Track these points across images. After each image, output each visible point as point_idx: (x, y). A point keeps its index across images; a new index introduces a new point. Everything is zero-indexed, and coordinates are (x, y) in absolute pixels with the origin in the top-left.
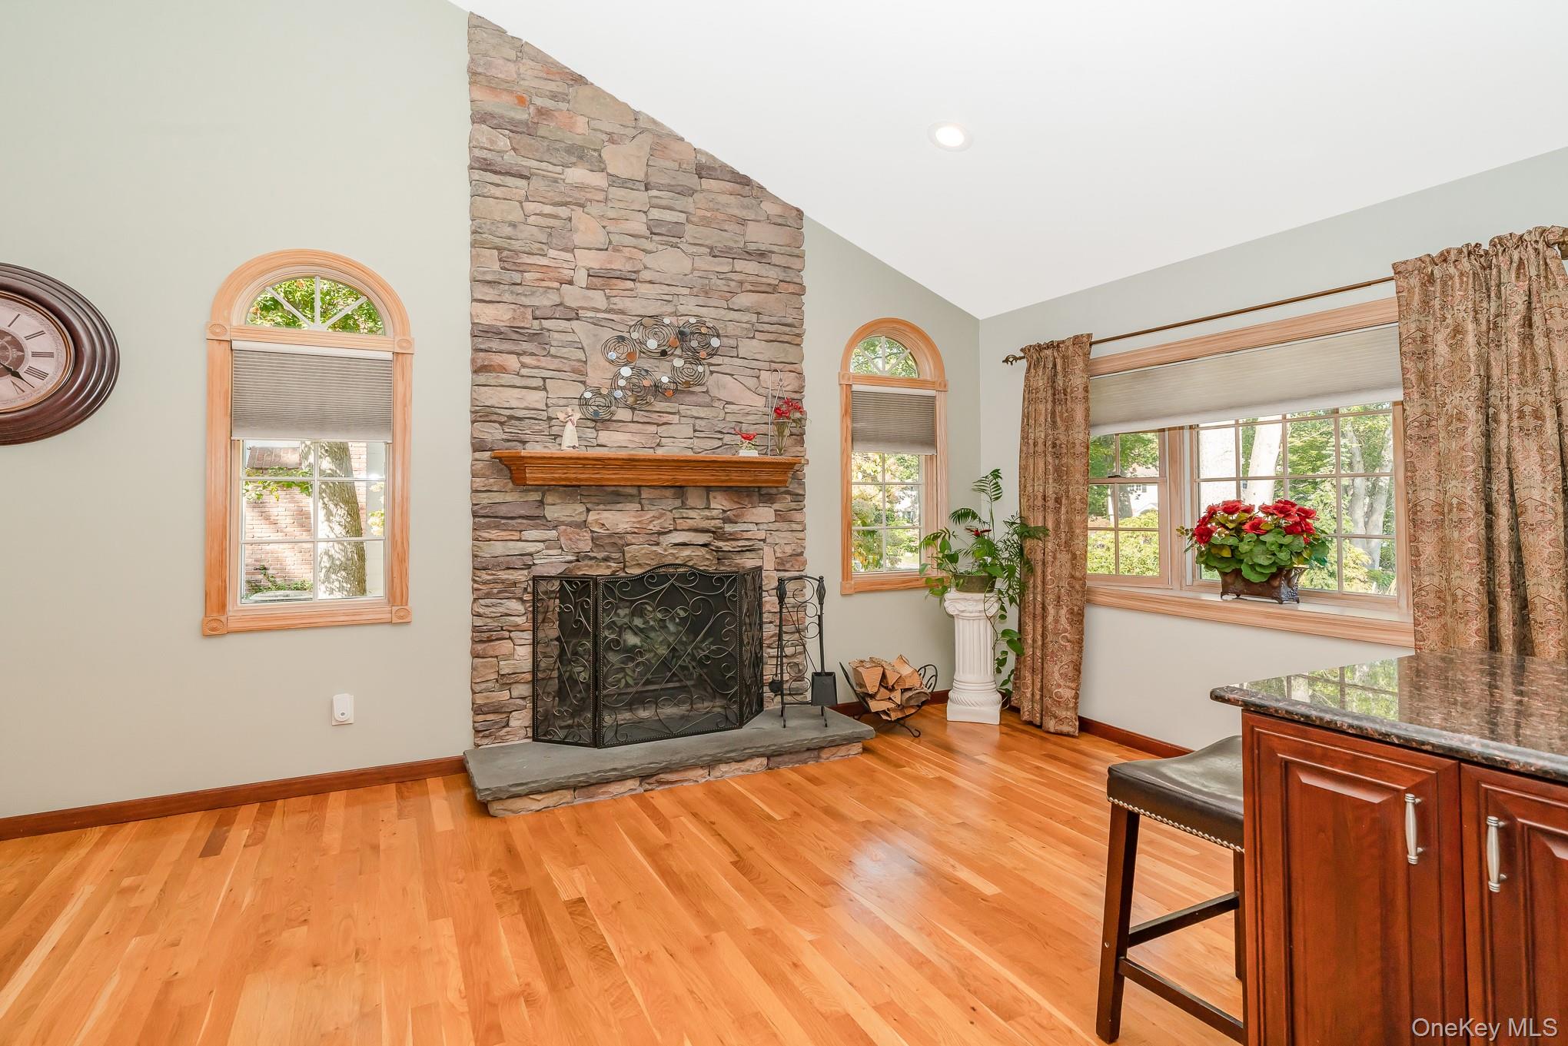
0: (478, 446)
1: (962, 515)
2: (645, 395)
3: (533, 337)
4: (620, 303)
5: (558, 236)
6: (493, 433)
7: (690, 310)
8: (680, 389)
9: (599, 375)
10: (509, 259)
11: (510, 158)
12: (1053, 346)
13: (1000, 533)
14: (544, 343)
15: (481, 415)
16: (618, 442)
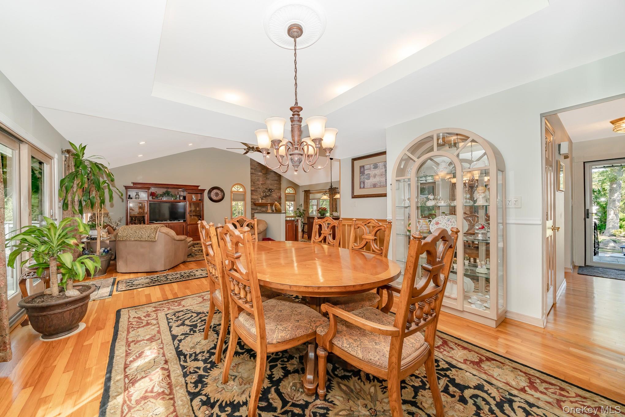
0: (252, 202)
1: (298, 209)
2: (266, 196)
3: (256, 191)
4: (264, 187)
5: (258, 180)
6: (253, 201)
7: (271, 187)
8: (269, 195)
9: (262, 194)
10: (254, 183)
11: (254, 173)
12: (307, 191)
13: (301, 211)
14: (257, 191)
15: (252, 199)
16: (264, 201)
